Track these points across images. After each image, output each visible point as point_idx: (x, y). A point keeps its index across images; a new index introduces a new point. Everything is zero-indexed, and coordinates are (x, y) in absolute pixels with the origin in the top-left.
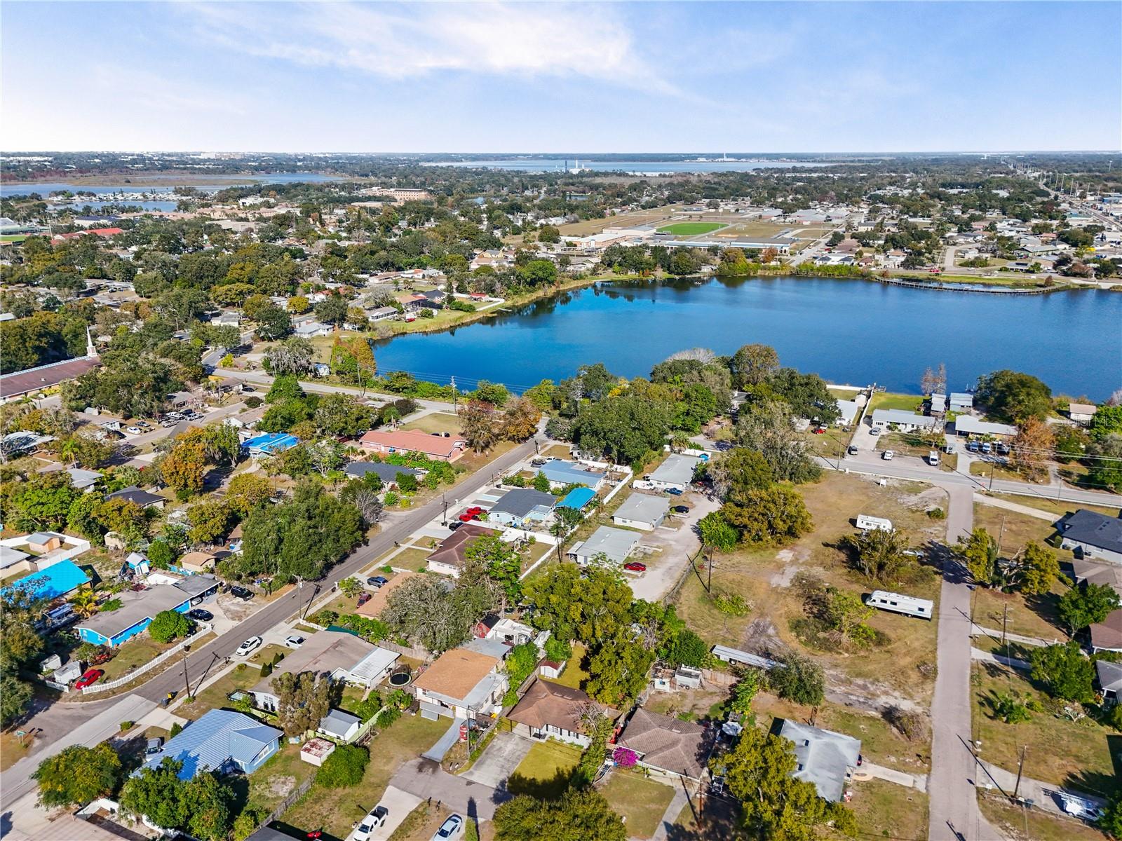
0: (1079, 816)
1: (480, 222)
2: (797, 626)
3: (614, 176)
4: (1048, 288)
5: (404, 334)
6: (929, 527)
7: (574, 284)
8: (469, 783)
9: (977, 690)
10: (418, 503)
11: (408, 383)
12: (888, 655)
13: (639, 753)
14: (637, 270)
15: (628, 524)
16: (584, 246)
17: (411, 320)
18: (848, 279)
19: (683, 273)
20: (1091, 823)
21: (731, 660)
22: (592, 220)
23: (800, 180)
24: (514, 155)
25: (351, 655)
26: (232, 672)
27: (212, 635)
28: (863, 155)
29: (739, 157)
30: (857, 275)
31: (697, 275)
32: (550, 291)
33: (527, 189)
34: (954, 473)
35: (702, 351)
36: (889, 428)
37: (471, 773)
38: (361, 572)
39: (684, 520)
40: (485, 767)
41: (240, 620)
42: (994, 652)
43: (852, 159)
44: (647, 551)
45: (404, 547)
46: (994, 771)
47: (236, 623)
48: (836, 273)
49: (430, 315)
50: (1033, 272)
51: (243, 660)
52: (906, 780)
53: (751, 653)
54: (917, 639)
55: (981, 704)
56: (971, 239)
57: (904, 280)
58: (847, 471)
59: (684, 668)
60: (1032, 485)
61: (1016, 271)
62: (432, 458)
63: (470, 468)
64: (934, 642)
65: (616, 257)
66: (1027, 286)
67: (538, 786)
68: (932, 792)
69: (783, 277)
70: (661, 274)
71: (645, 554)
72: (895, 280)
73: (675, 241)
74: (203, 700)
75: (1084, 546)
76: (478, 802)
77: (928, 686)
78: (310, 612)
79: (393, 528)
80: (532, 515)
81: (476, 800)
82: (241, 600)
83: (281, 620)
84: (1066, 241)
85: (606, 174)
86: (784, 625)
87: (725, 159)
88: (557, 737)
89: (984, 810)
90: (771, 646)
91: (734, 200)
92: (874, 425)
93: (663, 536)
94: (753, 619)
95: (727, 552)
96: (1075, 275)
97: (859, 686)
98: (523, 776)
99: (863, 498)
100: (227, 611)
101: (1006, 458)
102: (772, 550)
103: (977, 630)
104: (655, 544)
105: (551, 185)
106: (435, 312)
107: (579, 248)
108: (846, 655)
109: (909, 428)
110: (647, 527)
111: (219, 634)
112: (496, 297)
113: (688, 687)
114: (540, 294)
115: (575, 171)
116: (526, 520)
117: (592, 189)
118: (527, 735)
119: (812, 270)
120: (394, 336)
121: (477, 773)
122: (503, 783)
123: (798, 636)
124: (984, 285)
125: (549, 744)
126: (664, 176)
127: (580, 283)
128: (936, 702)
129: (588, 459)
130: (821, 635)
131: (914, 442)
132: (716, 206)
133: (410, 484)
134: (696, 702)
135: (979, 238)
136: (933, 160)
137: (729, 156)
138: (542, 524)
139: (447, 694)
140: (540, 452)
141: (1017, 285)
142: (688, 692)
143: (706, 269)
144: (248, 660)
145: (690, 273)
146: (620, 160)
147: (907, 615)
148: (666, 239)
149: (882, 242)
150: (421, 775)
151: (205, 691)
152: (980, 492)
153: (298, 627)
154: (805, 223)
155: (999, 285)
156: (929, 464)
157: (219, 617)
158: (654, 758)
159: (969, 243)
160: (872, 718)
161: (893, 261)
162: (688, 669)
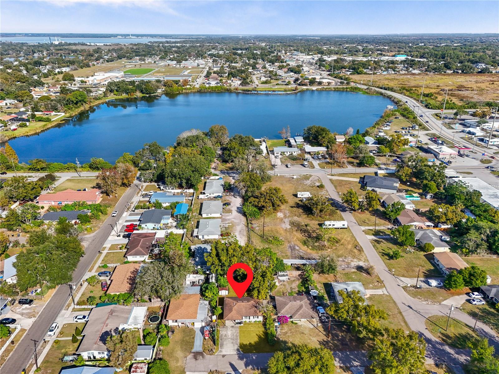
0: (436, 286)
1: (21, 71)
2: (305, 243)
3: (80, 45)
4: (297, 91)
5: (15, 138)
6: (322, 192)
7: (97, 102)
8: (224, 356)
9: (378, 251)
10: (96, 228)
11: (44, 165)
12: (343, 246)
13: (288, 316)
14: (127, 93)
15: (210, 216)
16: (91, 82)
17: (15, 130)
18: (222, 92)
19: (150, 93)
20: (441, 288)
21: (291, 264)
22: (84, 69)
23: (174, 47)
24: (13, 34)
25: (123, 315)
26: (53, 346)
27: (23, 330)
28: (192, 35)
29: (138, 36)
30: (225, 90)
31: (157, 94)
32: (87, 107)
33: (35, 52)
34: (315, 169)
35: (194, 130)
36: (281, 154)
37: (221, 351)
38: (90, 271)
39: (231, 209)
40: (225, 346)
41: (35, 317)
42: (374, 235)
43: (189, 37)
44: (225, 226)
45: (105, 252)
46: (402, 279)
47: (33, 319)
48: (217, 90)
49: (26, 126)
50: (288, 85)
51: (54, 338)
52: (379, 292)
53: (296, 259)
54: (348, 237)
55: (382, 255)
56: (258, 72)
57: (244, 91)
58: (279, 175)
59: (280, 273)
60: (343, 169)
61: (282, 84)
62: (89, 203)
63: (111, 205)
64: (353, 236)
65: (113, 87)
66: (289, 91)
67: (254, 346)
68: (391, 294)
69: (194, 93)
70: (139, 94)
71: (225, 227)
72: (241, 91)
73: (136, 78)
74: (46, 368)
75: (374, 188)
76: (234, 363)
77: (363, 254)
78: (76, 300)
79: (91, 244)
80: (163, 222)
81: (232, 362)
82: (27, 306)
83: (61, 310)
84: (292, 71)
85: (75, 44)
86: (301, 245)
87: (131, 37)
88: (248, 320)
89: (409, 294)
90: (301, 254)
91: (150, 57)
92: (276, 154)
93: (228, 218)
94: (287, 245)
95: (258, 219)
96: (303, 85)
97: (341, 261)
98: (245, 343)
99: (291, 185)
100: (22, 314)
101: (328, 160)
102: (274, 214)
103: (363, 228)
104: (227, 222)
105: (48, 50)
106: (28, 123)
107: (88, 83)
108: (329, 250)
109: (289, 153)
110: (218, 215)
111: (28, 328)
112: (59, 112)
113: (284, 281)
114: (82, 108)
115: (57, 43)
116: (161, 225)
117: (73, 52)
118: (233, 325)
119: (206, 89)
120: (9, 139)
121: (223, 350)
122: (238, 350)
123: (308, 247)
124: (274, 91)
125: (246, 326)
126: (107, 45)
127: (100, 101)
128: (369, 258)
129: (169, 189)
130: (316, 244)
131: (293, 159)
132: (144, 60)
133: (85, 219)
134: (291, 286)
135: (261, 71)
136: (222, 38)
137: (132, 35)
138: (169, 225)
139: (187, 318)
140: (142, 190)
141: (285, 90)
142: (285, 283)
143: (159, 91)
144: (57, 337)
145: (153, 93)
146: (76, 37)
147: (338, 228)
148: (131, 77)
149: (227, 75)
150: (198, 361)
151: (44, 362)
152: (328, 175)
153: (74, 310)
154: (189, 67)
155: (279, 91)
156: (305, 167)
157: (19, 319)
158: (297, 316)
159: (258, 74)
160: (354, 272)
161: (236, 83)
162: (282, 273)
